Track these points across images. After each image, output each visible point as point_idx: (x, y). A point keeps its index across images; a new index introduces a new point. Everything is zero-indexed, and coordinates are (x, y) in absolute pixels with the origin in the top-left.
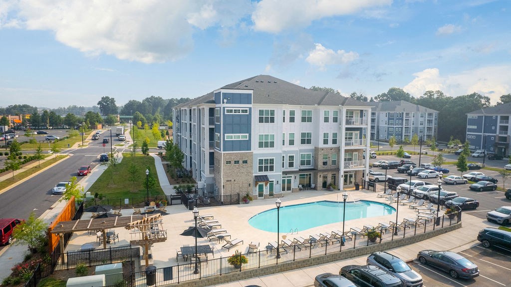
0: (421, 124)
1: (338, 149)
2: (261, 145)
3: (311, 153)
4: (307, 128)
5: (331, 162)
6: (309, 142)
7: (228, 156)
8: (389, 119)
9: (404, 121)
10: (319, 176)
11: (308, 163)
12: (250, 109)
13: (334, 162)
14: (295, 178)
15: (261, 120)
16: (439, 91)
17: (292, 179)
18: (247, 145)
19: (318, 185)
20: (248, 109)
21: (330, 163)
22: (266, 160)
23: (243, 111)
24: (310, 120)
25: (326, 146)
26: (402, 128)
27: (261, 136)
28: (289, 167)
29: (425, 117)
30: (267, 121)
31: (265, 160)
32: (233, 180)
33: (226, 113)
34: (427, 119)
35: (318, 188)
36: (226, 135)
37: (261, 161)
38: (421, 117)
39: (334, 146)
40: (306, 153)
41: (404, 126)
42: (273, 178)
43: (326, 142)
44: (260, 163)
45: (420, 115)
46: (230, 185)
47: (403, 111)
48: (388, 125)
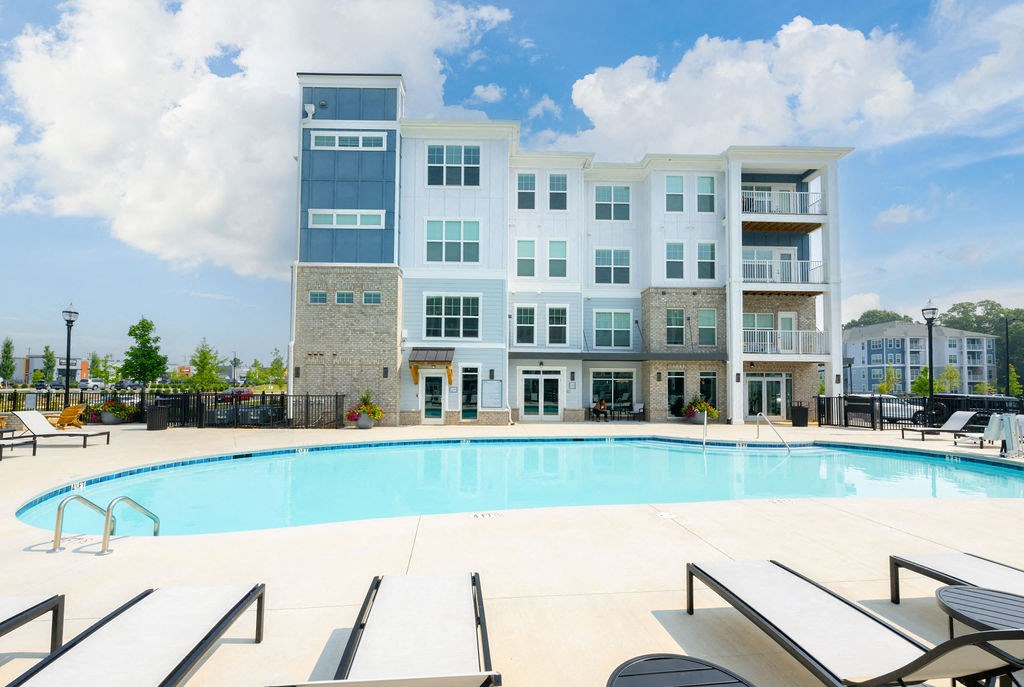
0: (951, 361)
1: (721, 296)
2: (434, 252)
3: (631, 311)
4: (612, 236)
5: (696, 333)
6: (622, 276)
7: (315, 277)
8: (870, 353)
9: (908, 356)
10: (653, 374)
11: (622, 338)
12: (391, 134)
13: (707, 336)
14: (573, 378)
15: (435, 177)
16: (988, 301)
17: (563, 382)
18: (381, 245)
19: (652, 406)
20: (384, 135)
21: (691, 336)
22: (453, 303)
23: (367, 142)
24: (622, 212)
25: (675, 282)
26: (903, 369)
27: (433, 225)
28: (551, 342)
29: (961, 347)
30: (453, 179)
31: (449, 300)
32: (328, 354)
33: (313, 147)
34: (965, 350)
35: (653, 415)
36: (311, 212)
37: (433, 304)
38: (950, 346)
39: (707, 283)
40: (613, 311)
41: (908, 364)
42: (478, 361)
43: (675, 270)
44: (429, 311)
45: (947, 344)
46: (320, 369)
47: (903, 336)
48: (869, 363)
